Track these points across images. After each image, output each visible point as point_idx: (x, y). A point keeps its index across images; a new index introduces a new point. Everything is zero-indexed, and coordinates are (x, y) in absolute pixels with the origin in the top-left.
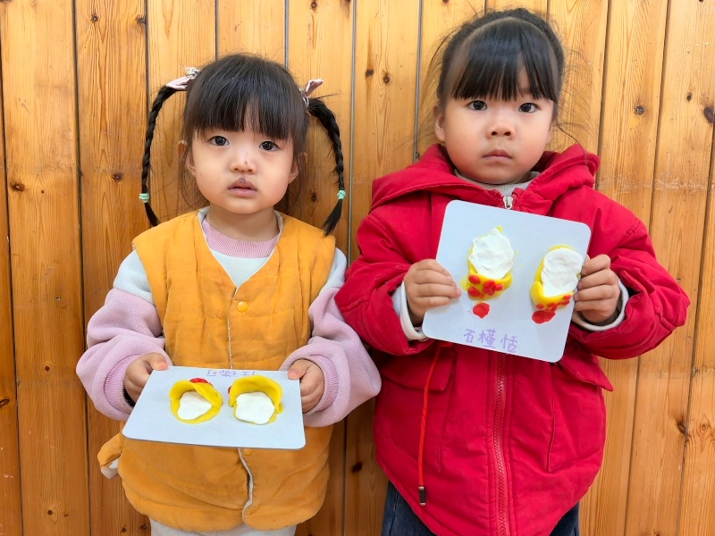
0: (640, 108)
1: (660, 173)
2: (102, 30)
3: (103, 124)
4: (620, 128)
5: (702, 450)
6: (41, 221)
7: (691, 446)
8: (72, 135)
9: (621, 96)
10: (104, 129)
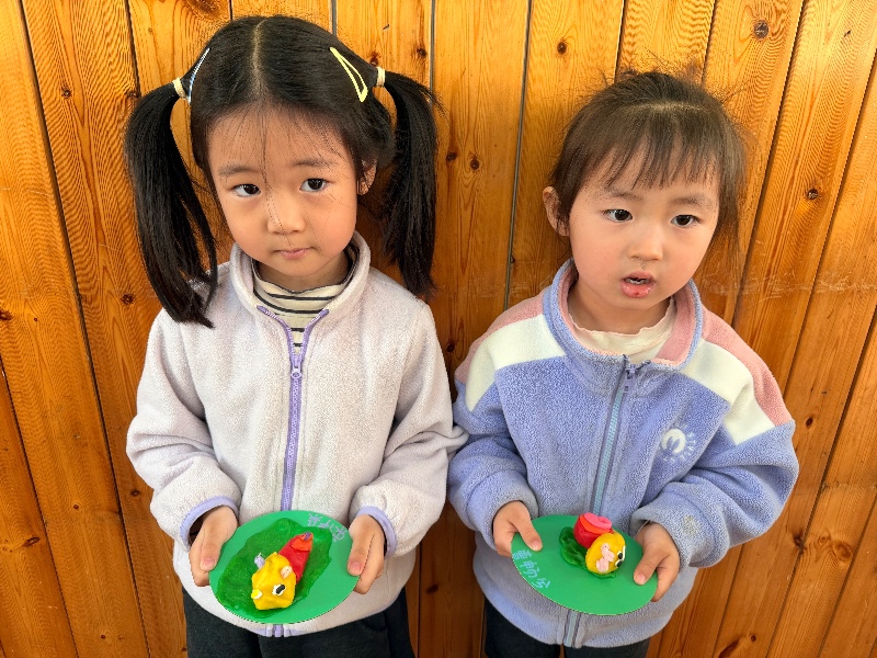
0: (814, 191)
1: (825, 273)
3: (100, 234)
4: (782, 220)
7: (805, 557)
9: (790, 177)
10: (101, 241)
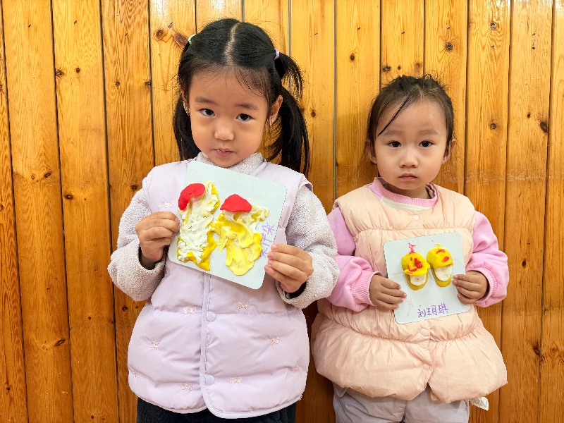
0: (493, 124)
1: (510, 170)
2: (123, 92)
3: (124, 153)
4: (480, 140)
5: (553, 367)
6: (84, 219)
7: (545, 364)
8: (104, 160)
9: (479, 117)
10: (124, 156)
